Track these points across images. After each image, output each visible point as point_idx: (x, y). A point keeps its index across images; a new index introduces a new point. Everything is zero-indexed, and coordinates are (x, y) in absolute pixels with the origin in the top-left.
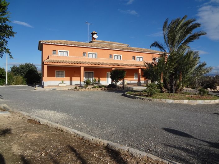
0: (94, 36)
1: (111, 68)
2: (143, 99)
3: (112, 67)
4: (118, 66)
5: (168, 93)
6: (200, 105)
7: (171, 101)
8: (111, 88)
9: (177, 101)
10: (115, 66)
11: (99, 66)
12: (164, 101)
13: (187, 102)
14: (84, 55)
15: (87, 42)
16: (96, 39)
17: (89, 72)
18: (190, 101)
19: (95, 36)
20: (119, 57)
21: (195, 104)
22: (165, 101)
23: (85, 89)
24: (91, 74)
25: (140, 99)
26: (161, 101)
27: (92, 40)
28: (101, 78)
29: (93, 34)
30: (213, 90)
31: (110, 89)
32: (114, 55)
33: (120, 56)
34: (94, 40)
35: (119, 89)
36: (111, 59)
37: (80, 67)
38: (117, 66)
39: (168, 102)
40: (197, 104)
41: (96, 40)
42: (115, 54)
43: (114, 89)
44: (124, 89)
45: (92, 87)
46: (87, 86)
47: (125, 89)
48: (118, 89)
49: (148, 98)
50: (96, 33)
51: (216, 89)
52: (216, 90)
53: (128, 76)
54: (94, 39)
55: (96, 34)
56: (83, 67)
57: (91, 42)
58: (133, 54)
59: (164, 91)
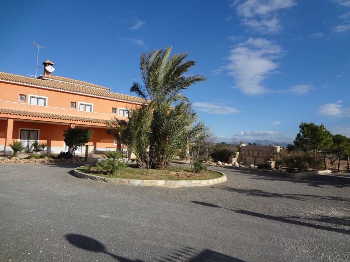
0: (47, 68)
1: (69, 124)
2: (95, 178)
3: (71, 124)
4: (81, 123)
5: (147, 168)
6: (184, 187)
7: (137, 182)
8: (64, 160)
9: (147, 183)
10: (76, 122)
11: (45, 119)
12: (127, 183)
13: (164, 183)
14: (22, 99)
15: (34, 77)
16: (50, 73)
17: (29, 130)
18: (169, 181)
19: (49, 68)
20: (88, 108)
21: (176, 187)
22: (129, 181)
23: (9, 160)
24: (32, 134)
25: (91, 178)
26: (123, 182)
27: (44, 75)
28: (53, 142)
29: (45, 64)
30: (227, 164)
31: (62, 161)
32: (79, 103)
33: (91, 106)
34: (46, 75)
35: (78, 160)
36: (74, 109)
37: (6, 119)
38: (79, 122)
39: (133, 184)
40: (179, 187)
41: (50, 75)
42: (80, 101)
43: (69, 161)
44: (86, 161)
45: (27, 156)
46: (15, 155)
47: (88, 161)
48: (75, 161)
49: (102, 177)
50: (52, 63)
51: (231, 162)
52: (231, 165)
53: (104, 140)
54: (48, 73)
55: (52, 65)
56: (13, 120)
57: (40, 78)
58: (114, 104)
59: (140, 166)
